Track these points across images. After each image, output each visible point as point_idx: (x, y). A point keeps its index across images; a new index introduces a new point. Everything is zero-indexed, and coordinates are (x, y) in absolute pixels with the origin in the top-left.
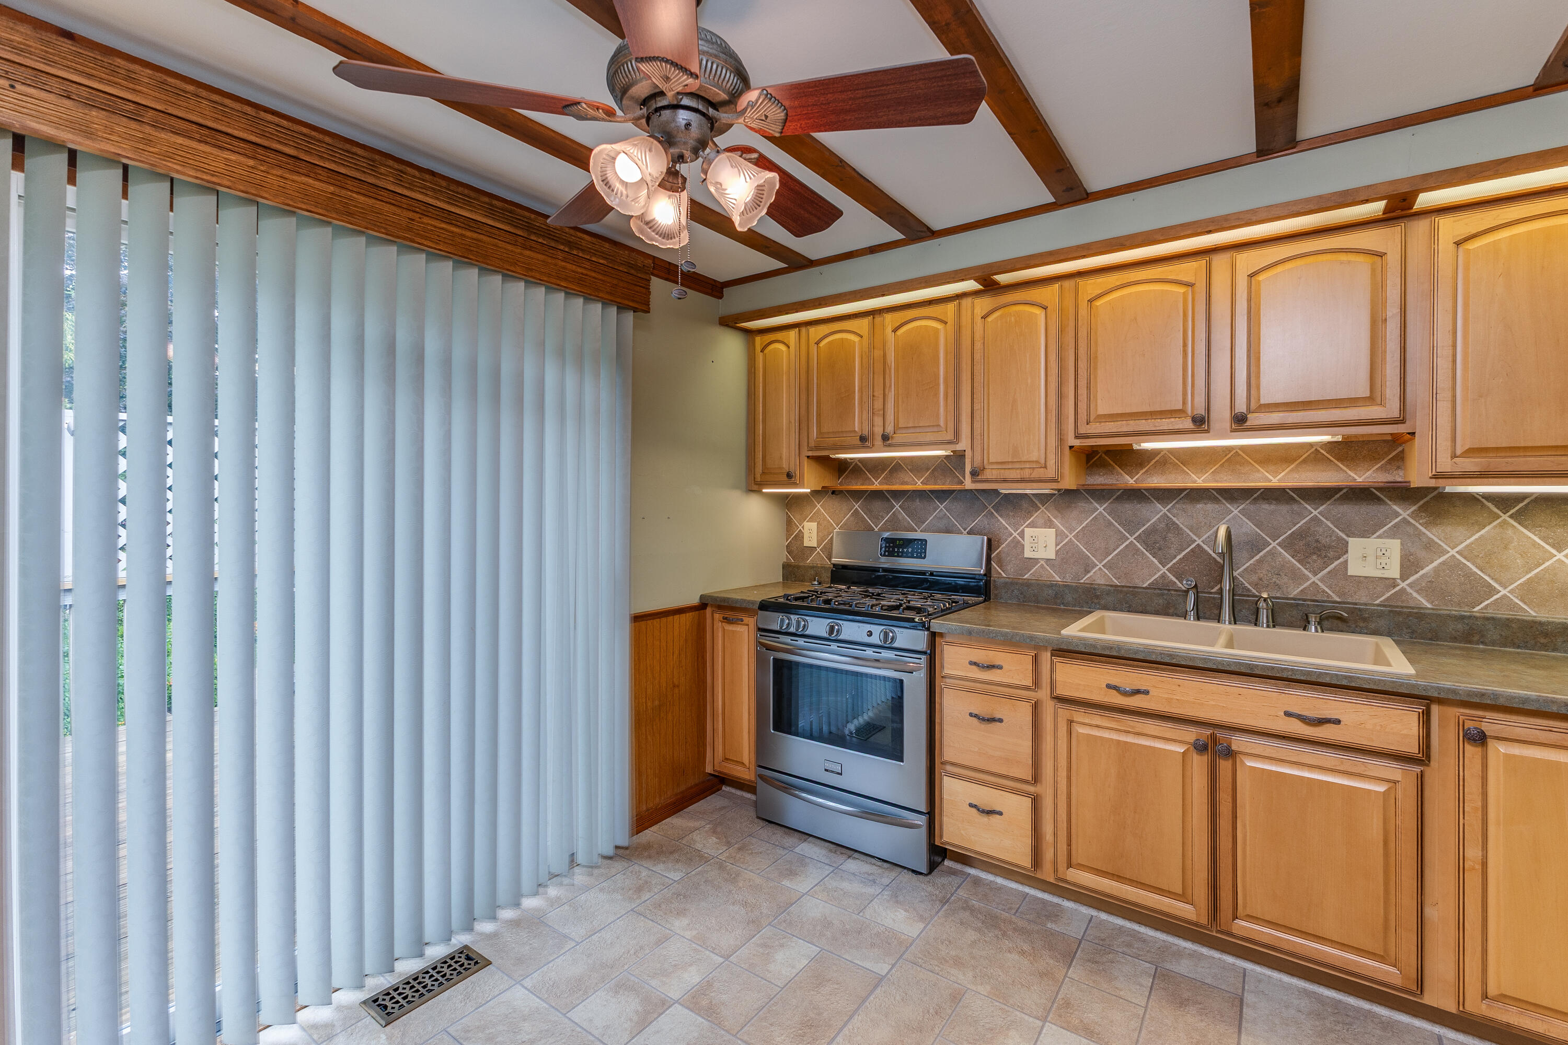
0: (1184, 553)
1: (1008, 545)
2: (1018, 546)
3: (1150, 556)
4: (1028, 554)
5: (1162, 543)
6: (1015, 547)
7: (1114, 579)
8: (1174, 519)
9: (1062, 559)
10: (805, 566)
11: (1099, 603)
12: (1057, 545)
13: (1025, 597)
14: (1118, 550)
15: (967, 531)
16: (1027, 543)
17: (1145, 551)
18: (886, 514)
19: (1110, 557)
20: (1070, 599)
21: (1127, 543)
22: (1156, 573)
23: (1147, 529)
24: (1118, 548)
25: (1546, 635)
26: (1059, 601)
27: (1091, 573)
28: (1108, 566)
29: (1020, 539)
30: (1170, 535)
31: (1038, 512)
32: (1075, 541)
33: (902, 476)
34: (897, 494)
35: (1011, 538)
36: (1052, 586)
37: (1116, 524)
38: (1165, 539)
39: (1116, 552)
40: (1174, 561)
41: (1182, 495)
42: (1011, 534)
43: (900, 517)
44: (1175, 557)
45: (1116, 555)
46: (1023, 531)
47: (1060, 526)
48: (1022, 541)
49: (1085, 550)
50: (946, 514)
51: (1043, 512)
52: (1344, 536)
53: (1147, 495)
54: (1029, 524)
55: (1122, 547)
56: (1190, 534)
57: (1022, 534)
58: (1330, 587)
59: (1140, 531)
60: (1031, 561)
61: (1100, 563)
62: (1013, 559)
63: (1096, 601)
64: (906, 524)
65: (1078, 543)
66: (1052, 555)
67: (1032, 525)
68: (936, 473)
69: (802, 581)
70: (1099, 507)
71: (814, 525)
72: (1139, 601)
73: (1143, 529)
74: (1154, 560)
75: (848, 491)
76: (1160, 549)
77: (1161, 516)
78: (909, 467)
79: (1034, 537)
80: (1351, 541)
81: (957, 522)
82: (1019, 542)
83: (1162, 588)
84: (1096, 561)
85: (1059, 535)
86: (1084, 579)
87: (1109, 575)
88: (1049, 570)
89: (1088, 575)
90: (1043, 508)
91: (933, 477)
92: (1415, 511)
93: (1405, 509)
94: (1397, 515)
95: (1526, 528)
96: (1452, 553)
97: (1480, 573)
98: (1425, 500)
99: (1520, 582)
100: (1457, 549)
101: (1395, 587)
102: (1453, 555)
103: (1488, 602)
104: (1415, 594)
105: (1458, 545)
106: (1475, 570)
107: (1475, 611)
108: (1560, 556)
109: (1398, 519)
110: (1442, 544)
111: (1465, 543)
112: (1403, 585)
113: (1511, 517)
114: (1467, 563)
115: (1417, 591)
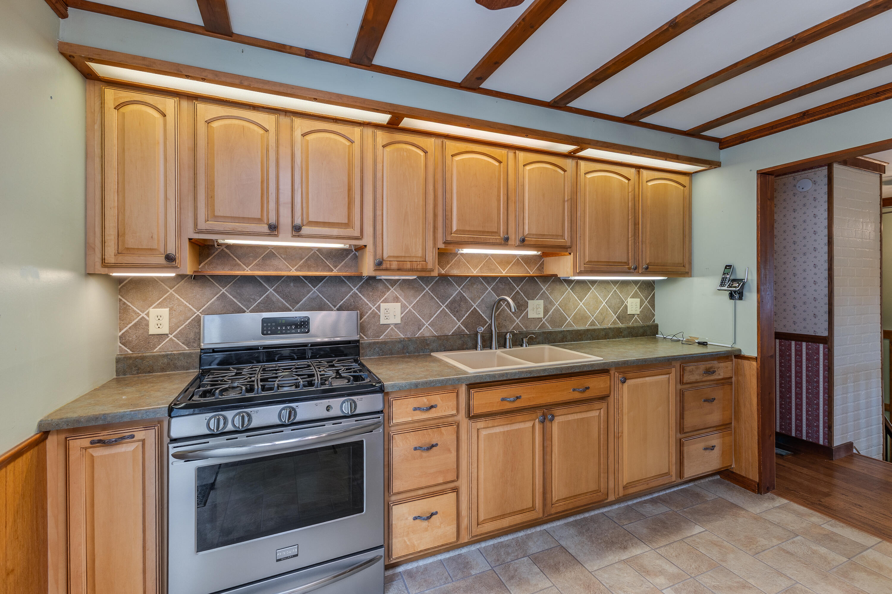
0: (468, 313)
1: (368, 317)
2: (376, 316)
3: (453, 316)
4: (383, 321)
5: (458, 308)
6: (374, 317)
7: (434, 332)
8: (464, 294)
9: (405, 323)
10: (153, 356)
11: (429, 349)
12: (402, 314)
13: (383, 352)
14: (437, 314)
15: (336, 308)
16: (382, 314)
17: (450, 313)
18: (258, 298)
19: (432, 319)
20: (412, 349)
21: (441, 309)
22: (455, 326)
23: (451, 300)
24: (436, 313)
25: (581, 335)
26: (405, 351)
27: (422, 330)
28: (431, 325)
29: (377, 311)
30: (462, 303)
31: (389, 292)
32: (413, 310)
33: (275, 262)
34: (269, 279)
35: (371, 311)
36: (401, 341)
37: (436, 298)
38: (459, 305)
39: (435, 315)
40: (464, 318)
41: (467, 280)
42: (371, 308)
43: (274, 299)
44: (464, 315)
45: (436, 317)
46: (379, 306)
47: (403, 301)
48: (379, 313)
49: (418, 316)
50: (318, 295)
51: (393, 291)
52: (527, 300)
53: (451, 280)
54: (383, 301)
55: (438, 312)
56: (471, 302)
57: (379, 308)
58: (522, 324)
59: (448, 302)
60: (385, 326)
61: (427, 323)
62: (372, 326)
63: (427, 347)
64: (280, 304)
65: (414, 312)
66: (399, 321)
67: (385, 301)
68: (309, 262)
69: (149, 372)
70: (426, 288)
71: (165, 312)
72: (449, 344)
73: (449, 301)
74: (454, 318)
75: (212, 276)
76: (457, 312)
77: (458, 292)
78: (283, 256)
79: (387, 310)
80: (529, 301)
81: (328, 301)
82: (376, 313)
83: (458, 334)
84: (424, 322)
85: (403, 307)
86: (418, 334)
87: (432, 330)
88: (397, 331)
89: (420, 332)
90: (392, 289)
91: (307, 266)
92: (547, 287)
93: (544, 286)
94: (542, 289)
95: (574, 293)
96: (557, 305)
97: (563, 312)
98: (550, 282)
99: (573, 315)
100: (558, 303)
101: (541, 322)
102: (557, 306)
103: (565, 324)
104: (547, 324)
105: (558, 301)
106: (562, 311)
107: (563, 328)
108: (581, 304)
109: (542, 291)
110: (554, 301)
111: (560, 300)
112: (544, 320)
113: (571, 289)
114: (560, 309)
115: (548, 323)
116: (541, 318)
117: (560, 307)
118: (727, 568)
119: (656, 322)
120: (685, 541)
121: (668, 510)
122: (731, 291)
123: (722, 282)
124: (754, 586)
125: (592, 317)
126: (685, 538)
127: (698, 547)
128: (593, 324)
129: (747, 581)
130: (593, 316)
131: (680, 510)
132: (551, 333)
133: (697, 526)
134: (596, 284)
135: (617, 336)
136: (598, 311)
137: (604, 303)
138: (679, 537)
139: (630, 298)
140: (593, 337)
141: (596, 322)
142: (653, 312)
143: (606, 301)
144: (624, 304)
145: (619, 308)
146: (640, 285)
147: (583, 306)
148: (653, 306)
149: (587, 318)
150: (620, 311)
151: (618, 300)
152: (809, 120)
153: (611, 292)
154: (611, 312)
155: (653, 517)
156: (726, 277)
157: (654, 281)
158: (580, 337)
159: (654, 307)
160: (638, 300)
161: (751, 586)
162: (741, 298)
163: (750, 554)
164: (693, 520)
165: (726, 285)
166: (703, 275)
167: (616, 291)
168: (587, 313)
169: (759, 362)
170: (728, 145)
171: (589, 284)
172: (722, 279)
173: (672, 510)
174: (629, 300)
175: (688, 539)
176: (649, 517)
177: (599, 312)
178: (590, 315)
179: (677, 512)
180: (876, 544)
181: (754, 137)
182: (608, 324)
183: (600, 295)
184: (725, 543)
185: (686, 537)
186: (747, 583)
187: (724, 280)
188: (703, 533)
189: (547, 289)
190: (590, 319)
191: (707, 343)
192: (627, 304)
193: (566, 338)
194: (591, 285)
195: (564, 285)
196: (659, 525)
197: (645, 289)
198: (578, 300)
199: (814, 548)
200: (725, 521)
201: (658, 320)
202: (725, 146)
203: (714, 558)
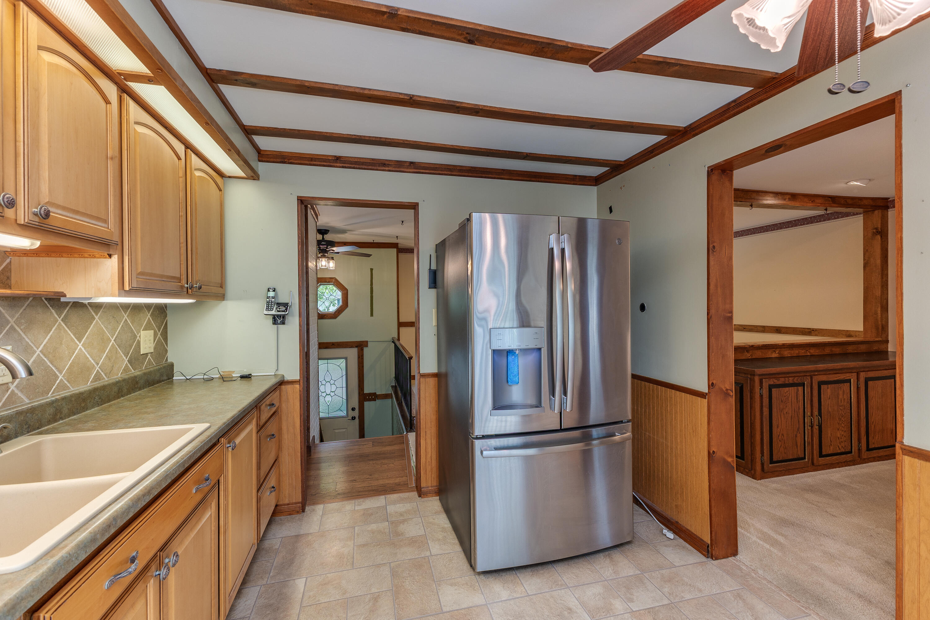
92: (18, 318)
93: (12, 317)
94: (8, 322)
95: (68, 328)
96: (38, 352)
97: (51, 365)
98: (24, 308)
99: (67, 367)
100: (40, 349)
101: (8, 391)
102: (39, 354)
103: (54, 387)
104: (20, 394)
105: (40, 345)
106: (49, 364)
107: (50, 397)
108: (80, 346)
109: (8, 327)
110: (33, 346)
111: (44, 343)
112: (12, 387)
113: (62, 320)
114: (45, 359)
115: (21, 391)
116: (7, 383)
117: (44, 355)
118: (353, 596)
119: (169, 360)
120: (304, 604)
121: (258, 588)
122: (274, 316)
123: (268, 307)
124: (379, 592)
125: (96, 365)
126: (301, 603)
127: (319, 601)
128: (98, 377)
129: (372, 592)
130: (98, 364)
131: (268, 578)
132: (32, 410)
133: (297, 581)
134: (101, 310)
135: (133, 389)
136: (105, 355)
137: (113, 341)
138: (297, 607)
139: (143, 330)
140: (102, 400)
141: (102, 373)
142: (166, 347)
143: (115, 337)
144: (136, 340)
145: (131, 346)
146: (153, 311)
147: (83, 349)
148: (166, 339)
149: (88, 369)
150: (132, 351)
151: (130, 335)
152: (341, 165)
153: (121, 322)
154: (121, 353)
155: (254, 610)
156: (272, 301)
157: (166, 305)
158: (83, 405)
159: (167, 341)
160: (152, 332)
161: (377, 594)
162: (283, 323)
163: (350, 569)
164: (288, 578)
165: (272, 309)
166: (239, 298)
167: (127, 321)
168: (89, 361)
169: (302, 384)
170: (268, 160)
171: (91, 311)
172: (267, 303)
173: (261, 586)
174: (142, 333)
175: (304, 600)
176: (251, 614)
177: (107, 355)
178: (94, 363)
179: (268, 583)
180: (386, 501)
181: (295, 162)
182: (118, 375)
183: (106, 328)
184: (328, 575)
185: (302, 601)
186: (374, 594)
187: (270, 304)
188: (308, 583)
189: (18, 322)
190: (93, 370)
191: (251, 375)
192: (139, 339)
193: (61, 413)
194: (95, 312)
195: (51, 312)
196: (269, 614)
197: (158, 316)
198: (76, 340)
199: (369, 529)
200: (309, 556)
201: (171, 357)
202: (265, 159)
203: (338, 597)
